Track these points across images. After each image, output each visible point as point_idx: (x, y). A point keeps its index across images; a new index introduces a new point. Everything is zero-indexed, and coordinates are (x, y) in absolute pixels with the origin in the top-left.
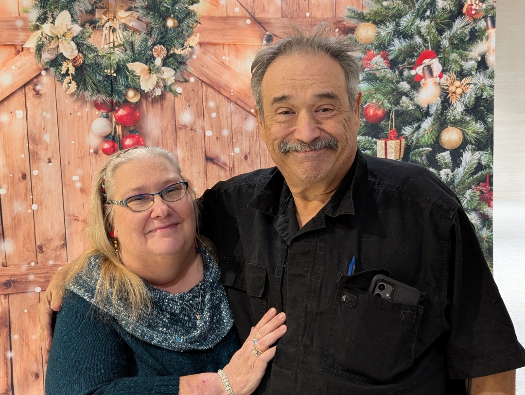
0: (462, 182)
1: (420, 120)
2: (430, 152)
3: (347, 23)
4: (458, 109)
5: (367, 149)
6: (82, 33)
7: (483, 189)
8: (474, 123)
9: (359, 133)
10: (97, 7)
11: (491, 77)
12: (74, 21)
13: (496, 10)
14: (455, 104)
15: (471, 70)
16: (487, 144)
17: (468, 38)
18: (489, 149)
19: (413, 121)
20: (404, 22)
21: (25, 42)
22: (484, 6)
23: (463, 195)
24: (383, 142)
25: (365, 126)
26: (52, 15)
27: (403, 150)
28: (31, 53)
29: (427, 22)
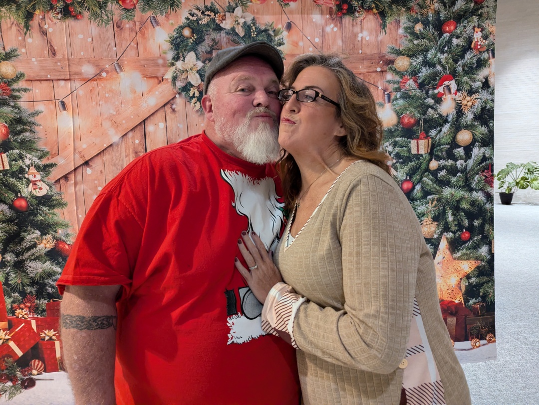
0: (472, 169)
1: (441, 125)
2: (449, 148)
3: (389, 57)
4: (469, 117)
5: (404, 146)
6: (204, 67)
7: (487, 175)
8: (480, 127)
9: (398, 136)
10: (213, 49)
11: (492, 93)
12: (198, 59)
13: (495, 45)
14: (467, 113)
15: (478, 88)
16: (489, 142)
17: (476, 65)
18: (491, 145)
19: (437, 126)
20: (430, 55)
21: (164, 75)
22: (487, 42)
23: (473, 179)
24: (415, 141)
25: (402, 130)
26: (183, 55)
27: (430, 147)
28: (168, 82)
29: (446, 55)
